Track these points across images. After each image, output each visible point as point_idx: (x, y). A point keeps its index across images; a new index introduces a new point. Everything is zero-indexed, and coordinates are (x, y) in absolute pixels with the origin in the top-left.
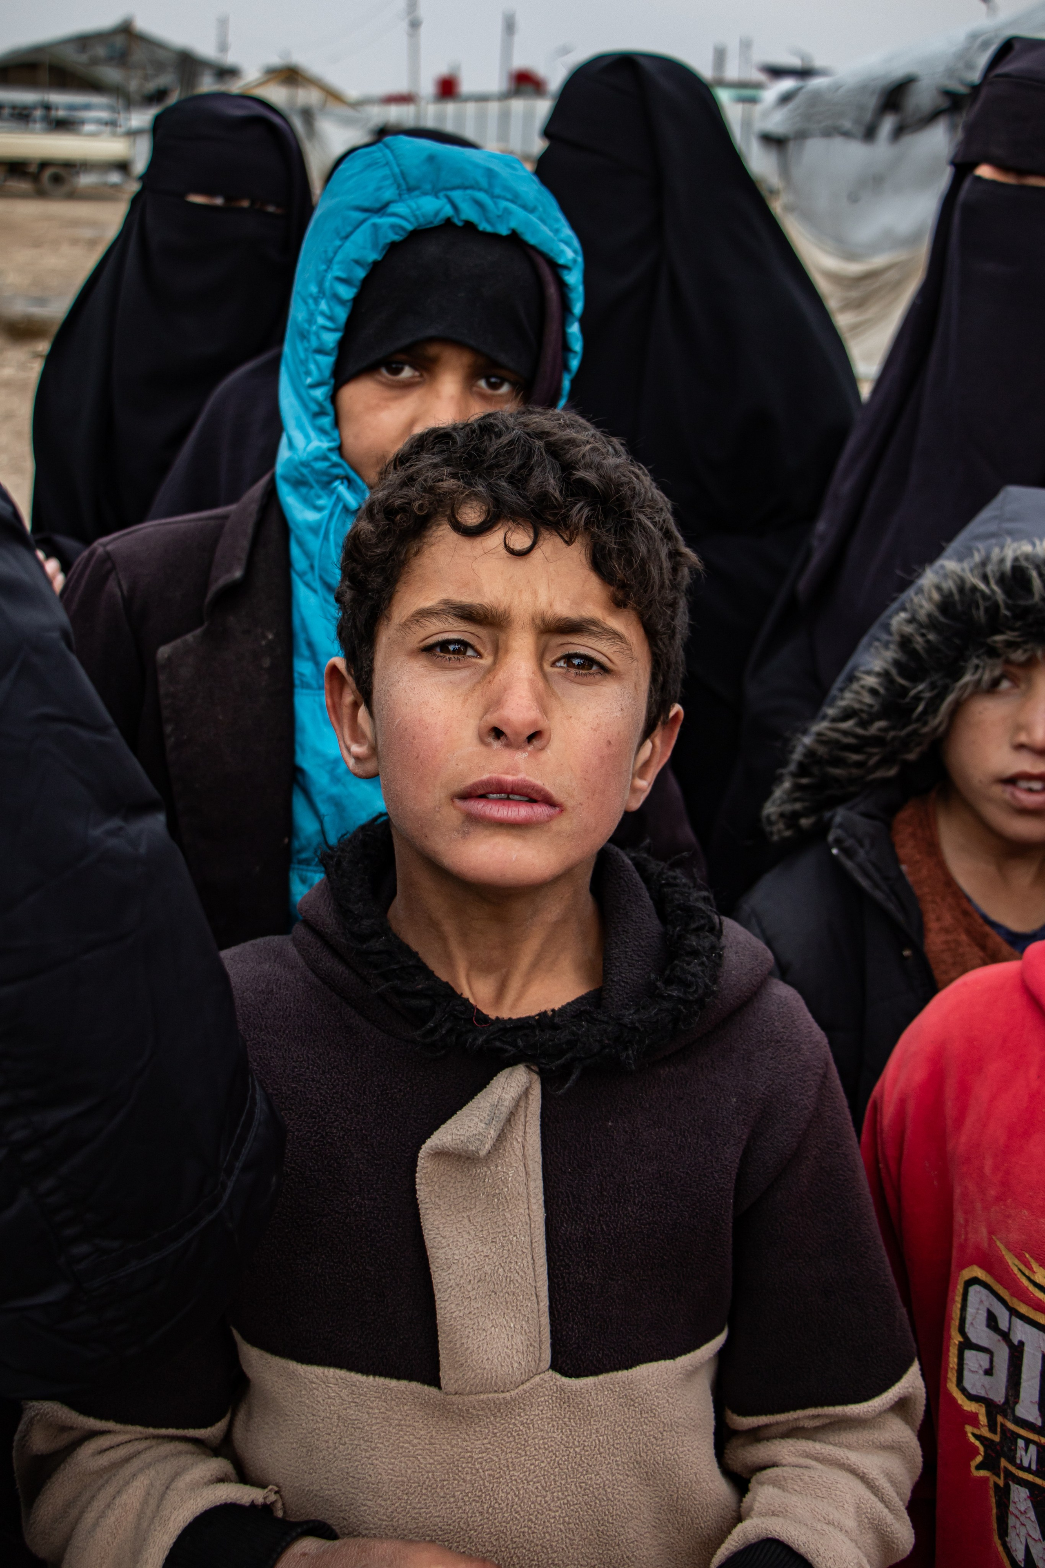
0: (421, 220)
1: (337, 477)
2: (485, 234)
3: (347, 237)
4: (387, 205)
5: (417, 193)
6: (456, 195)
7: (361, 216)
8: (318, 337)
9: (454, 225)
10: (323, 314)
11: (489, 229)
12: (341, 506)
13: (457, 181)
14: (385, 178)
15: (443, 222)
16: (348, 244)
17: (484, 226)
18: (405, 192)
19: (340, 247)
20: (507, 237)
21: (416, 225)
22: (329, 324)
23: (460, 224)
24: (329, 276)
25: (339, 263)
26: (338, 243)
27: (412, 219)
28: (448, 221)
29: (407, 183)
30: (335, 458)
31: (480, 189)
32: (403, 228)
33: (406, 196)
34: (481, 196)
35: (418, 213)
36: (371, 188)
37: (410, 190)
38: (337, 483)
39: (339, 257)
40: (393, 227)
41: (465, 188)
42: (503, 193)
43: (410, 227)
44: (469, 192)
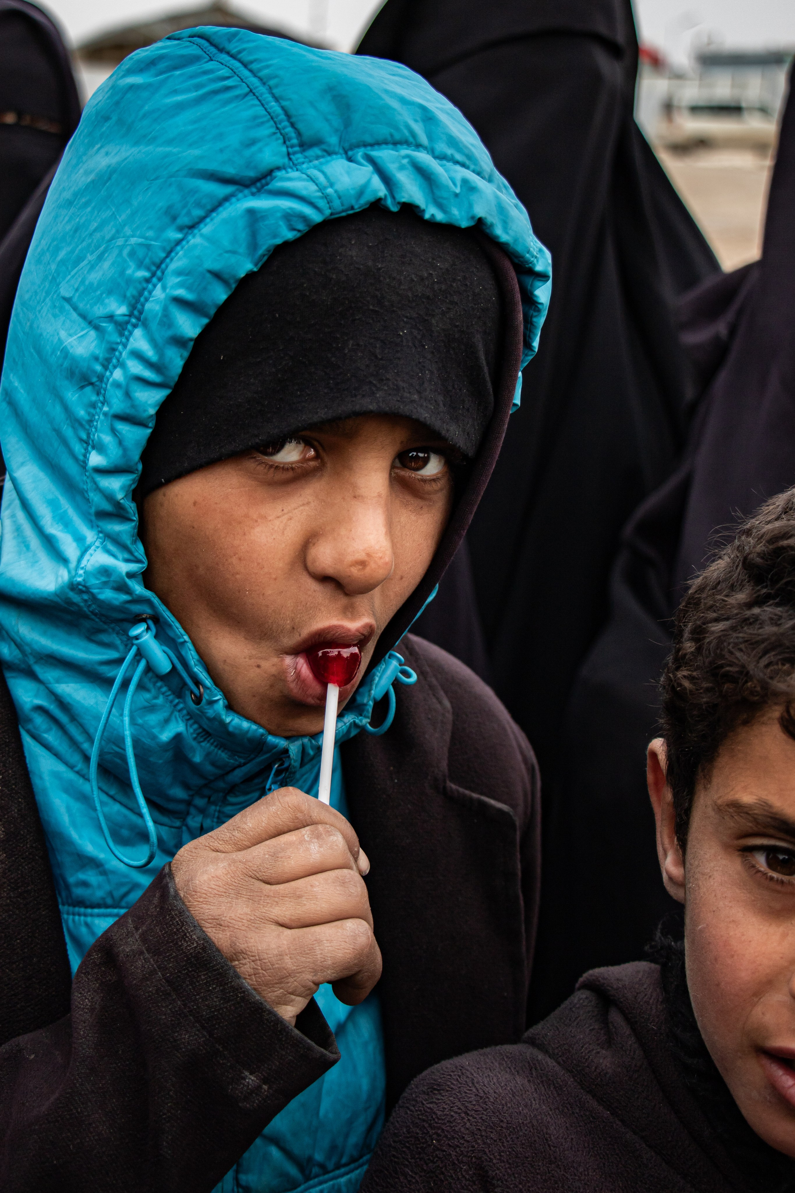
0: (337, 204)
1: (138, 619)
2: (434, 226)
3: (192, 227)
4: (269, 173)
5: (316, 151)
6: (384, 154)
7: (221, 190)
8: (128, 395)
9: (386, 211)
10: (138, 355)
11: (440, 217)
12: (142, 664)
13: (383, 131)
14: (255, 122)
15: (368, 206)
16: (195, 240)
17: (432, 212)
18: (297, 149)
19: (179, 242)
20: (468, 229)
21: (328, 212)
22: (149, 374)
23: (394, 209)
24: (159, 293)
25: (179, 273)
26: (174, 235)
27: (322, 203)
28: (377, 206)
29: (299, 134)
30: (138, 589)
31: (418, 146)
32: (304, 218)
33: (299, 157)
34: (423, 157)
35: (330, 191)
36: (234, 140)
37: (305, 145)
38: (138, 630)
39: (178, 262)
40: (289, 217)
41: (396, 143)
42: (449, 152)
43: (317, 218)
44: (405, 151)
